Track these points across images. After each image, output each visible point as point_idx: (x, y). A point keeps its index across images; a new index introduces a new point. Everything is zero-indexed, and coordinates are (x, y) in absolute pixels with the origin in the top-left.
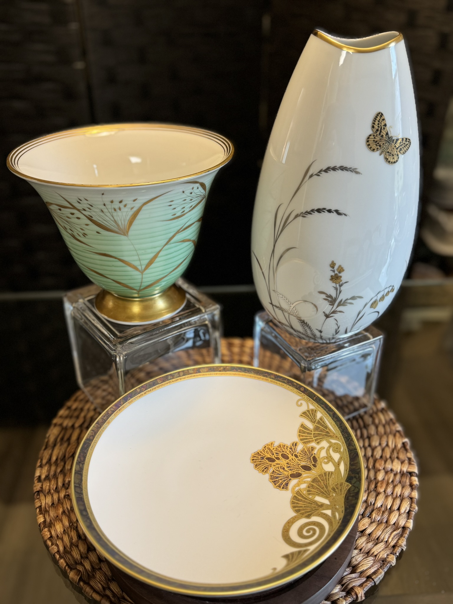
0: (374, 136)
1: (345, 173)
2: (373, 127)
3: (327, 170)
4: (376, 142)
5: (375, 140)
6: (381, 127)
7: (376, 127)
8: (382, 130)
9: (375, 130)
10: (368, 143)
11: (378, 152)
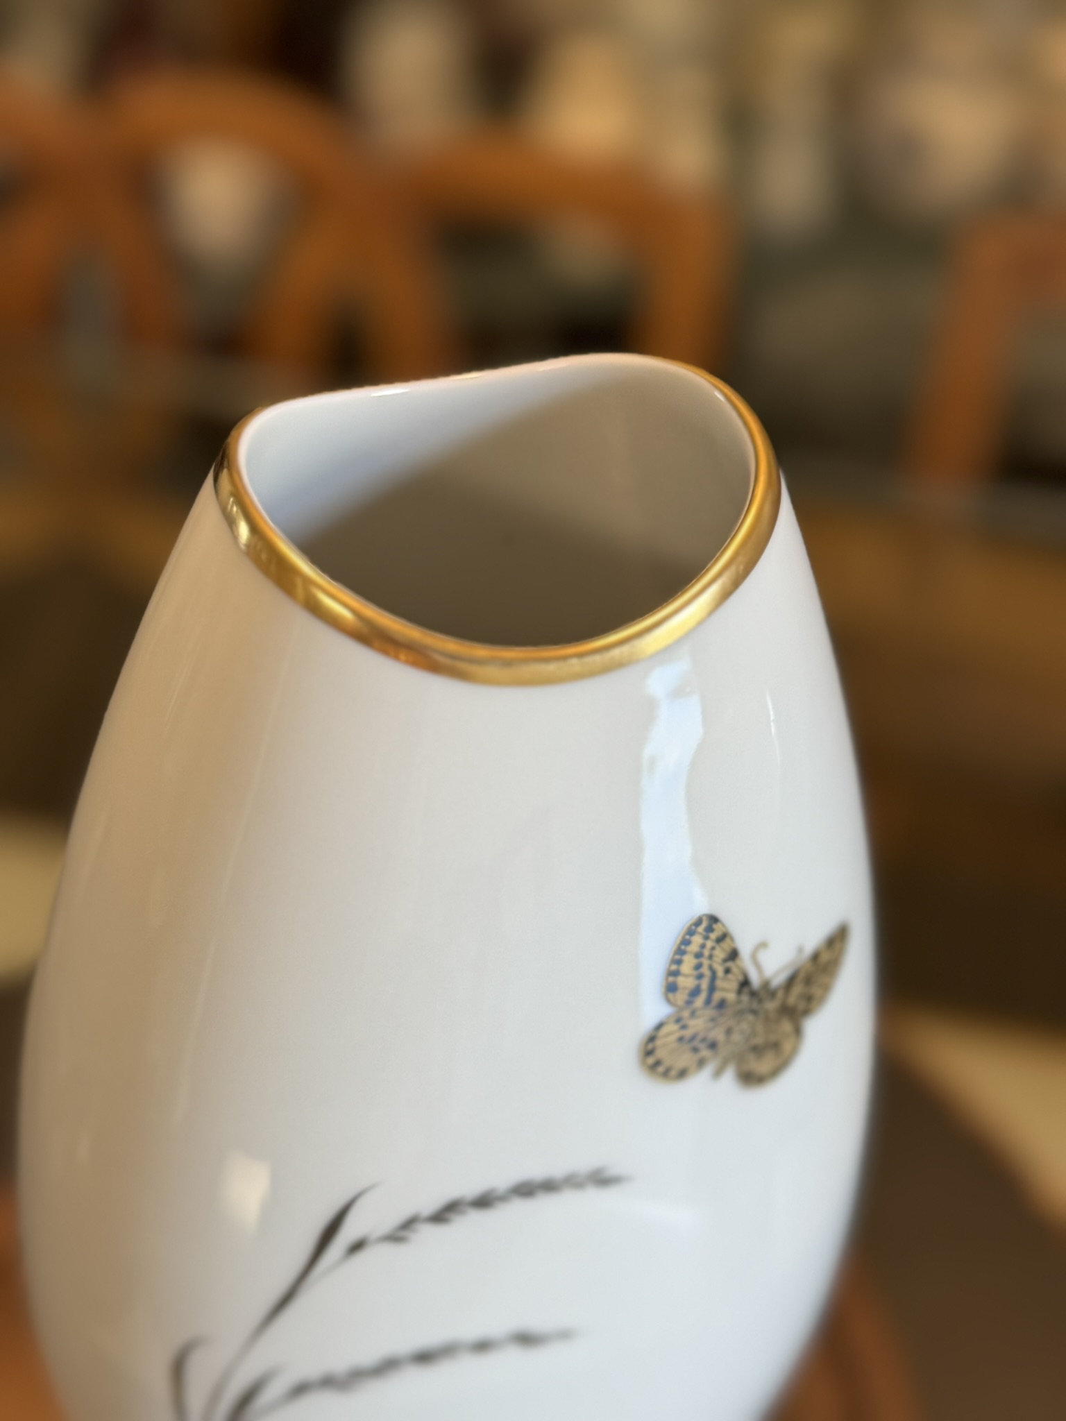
0: (678, 1020)
1: (544, 1204)
2: (671, 988)
3: (443, 1215)
4: (693, 1038)
5: (688, 1033)
6: (714, 973)
7: (686, 982)
8: (719, 983)
9: (681, 997)
10: (651, 1060)
11: (707, 1072)
